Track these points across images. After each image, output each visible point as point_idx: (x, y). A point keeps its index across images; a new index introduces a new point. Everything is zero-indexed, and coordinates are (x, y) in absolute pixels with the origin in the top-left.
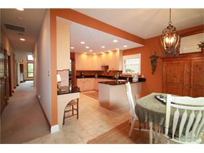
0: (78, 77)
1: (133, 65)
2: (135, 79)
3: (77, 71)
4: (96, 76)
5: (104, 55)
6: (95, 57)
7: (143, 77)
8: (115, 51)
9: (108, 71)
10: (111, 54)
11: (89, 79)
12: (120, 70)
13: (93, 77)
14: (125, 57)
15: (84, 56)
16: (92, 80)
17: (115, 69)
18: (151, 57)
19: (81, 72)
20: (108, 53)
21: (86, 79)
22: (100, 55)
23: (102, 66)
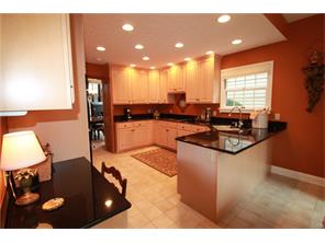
1: (250, 90)
3: (116, 106)
4: (157, 114)
5: (174, 70)
6: (154, 76)
7: (277, 117)
8: (202, 59)
9: (182, 104)
10: (192, 65)
11: (143, 122)
12: (214, 102)
13: (150, 117)
14: (225, 73)
15: (130, 73)
16: (149, 124)
17: (202, 101)
19: (125, 107)
20: (182, 64)
21: (137, 123)
22: (164, 70)
23: (169, 94)
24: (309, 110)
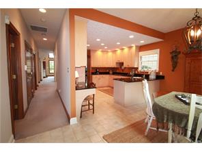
0: (93, 74)
1: (150, 61)
2: (152, 76)
3: (92, 68)
4: (111, 73)
5: (119, 51)
6: (110, 54)
7: (161, 74)
8: (130, 47)
9: (123, 68)
10: (126, 50)
11: (104, 76)
12: (136, 67)
13: (108, 73)
14: (141, 53)
15: (99, 53)
16: (107, 77)
17: (130, 66)
18: (171, 53)
19: (96, 68)
20: (122, 49)
21: (101, 76)
22: (114, 52)
23: (117, 63)
24: (173, 71)
